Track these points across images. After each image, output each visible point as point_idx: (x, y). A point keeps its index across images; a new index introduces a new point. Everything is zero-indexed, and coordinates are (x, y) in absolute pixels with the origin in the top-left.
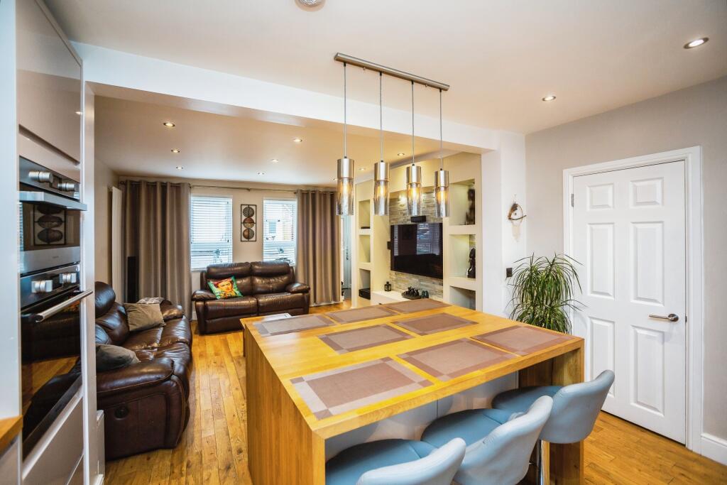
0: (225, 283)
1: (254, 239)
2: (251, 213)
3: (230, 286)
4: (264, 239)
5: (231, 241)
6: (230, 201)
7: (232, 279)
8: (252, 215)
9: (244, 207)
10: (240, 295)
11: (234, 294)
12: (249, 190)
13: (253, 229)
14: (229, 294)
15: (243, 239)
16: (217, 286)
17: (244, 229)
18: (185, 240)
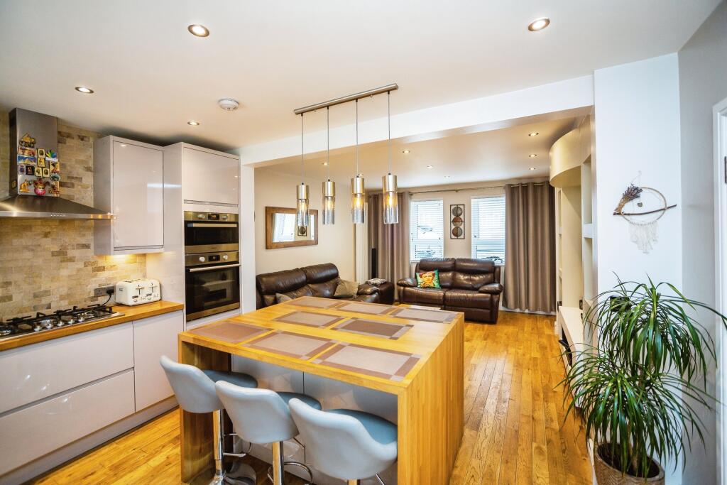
0: (429, 274)
1: (462, 236)
2: (460, 212)
3: (431, 278)
4: (473, 237)
5: (442, 239)
6: (442, 202)
7: (435, 272)
8: (461, 214)
9: (453, 207)
10: (438, 286)
11: (432, 285)
12: (457, 191)
13: (462, 227)
14: (428, 284)
15: (453, 237)
16: (421, 276)
17: (453, 227)
18: (406, 237)
